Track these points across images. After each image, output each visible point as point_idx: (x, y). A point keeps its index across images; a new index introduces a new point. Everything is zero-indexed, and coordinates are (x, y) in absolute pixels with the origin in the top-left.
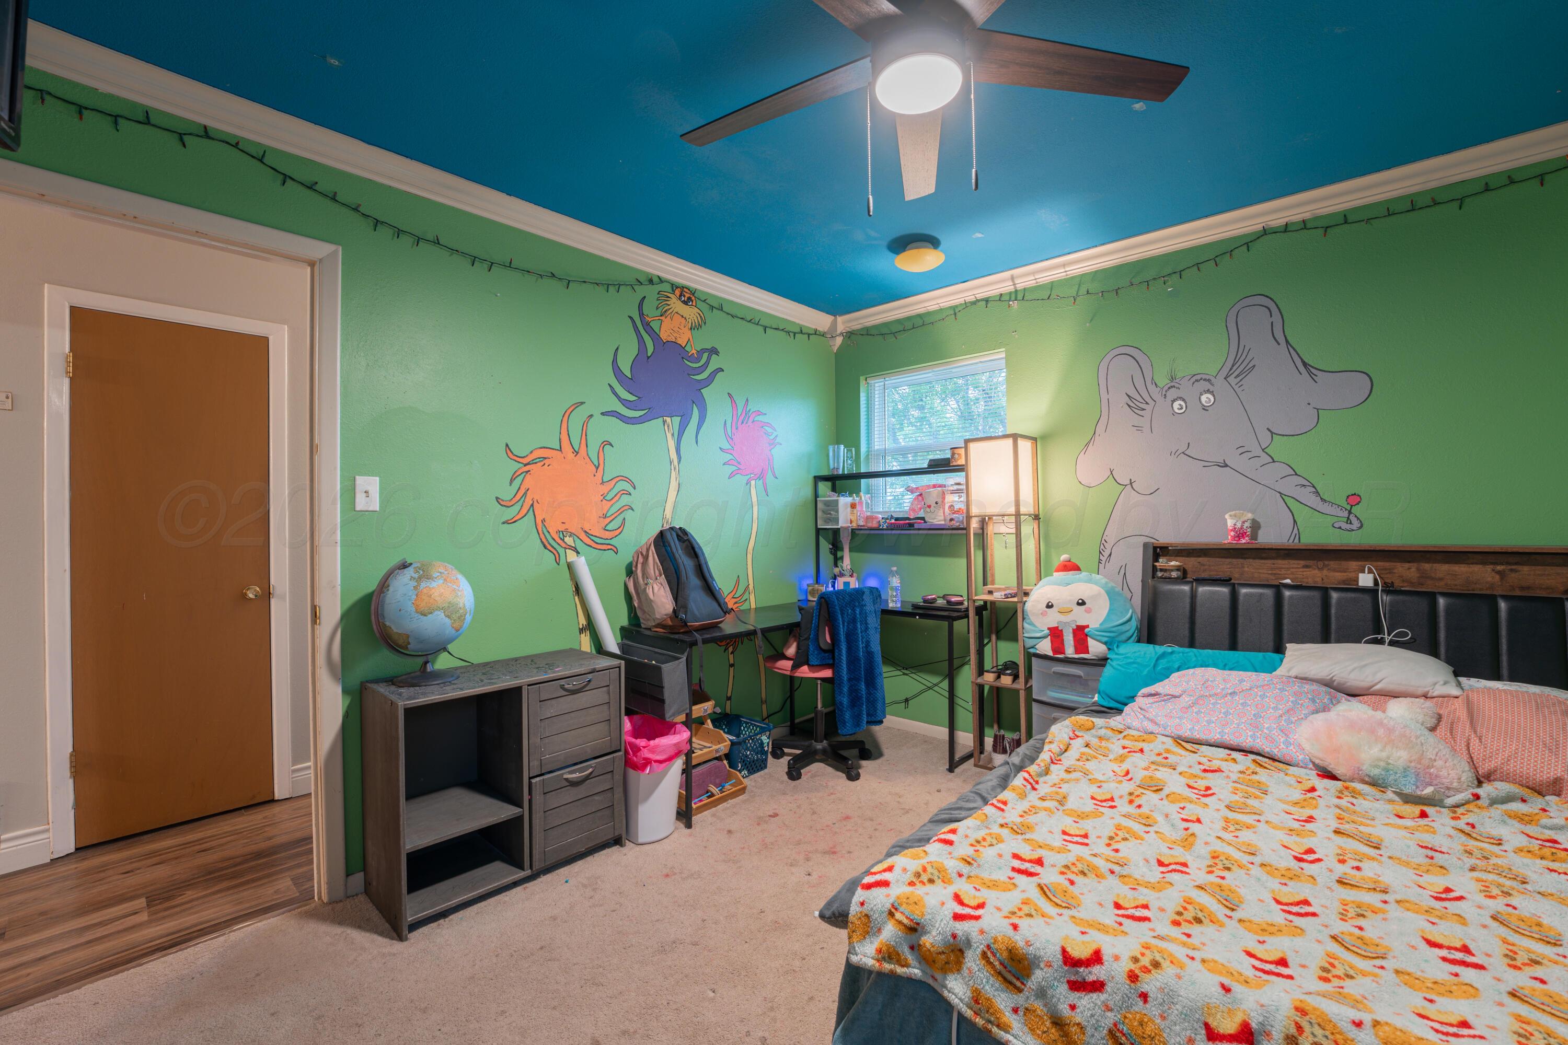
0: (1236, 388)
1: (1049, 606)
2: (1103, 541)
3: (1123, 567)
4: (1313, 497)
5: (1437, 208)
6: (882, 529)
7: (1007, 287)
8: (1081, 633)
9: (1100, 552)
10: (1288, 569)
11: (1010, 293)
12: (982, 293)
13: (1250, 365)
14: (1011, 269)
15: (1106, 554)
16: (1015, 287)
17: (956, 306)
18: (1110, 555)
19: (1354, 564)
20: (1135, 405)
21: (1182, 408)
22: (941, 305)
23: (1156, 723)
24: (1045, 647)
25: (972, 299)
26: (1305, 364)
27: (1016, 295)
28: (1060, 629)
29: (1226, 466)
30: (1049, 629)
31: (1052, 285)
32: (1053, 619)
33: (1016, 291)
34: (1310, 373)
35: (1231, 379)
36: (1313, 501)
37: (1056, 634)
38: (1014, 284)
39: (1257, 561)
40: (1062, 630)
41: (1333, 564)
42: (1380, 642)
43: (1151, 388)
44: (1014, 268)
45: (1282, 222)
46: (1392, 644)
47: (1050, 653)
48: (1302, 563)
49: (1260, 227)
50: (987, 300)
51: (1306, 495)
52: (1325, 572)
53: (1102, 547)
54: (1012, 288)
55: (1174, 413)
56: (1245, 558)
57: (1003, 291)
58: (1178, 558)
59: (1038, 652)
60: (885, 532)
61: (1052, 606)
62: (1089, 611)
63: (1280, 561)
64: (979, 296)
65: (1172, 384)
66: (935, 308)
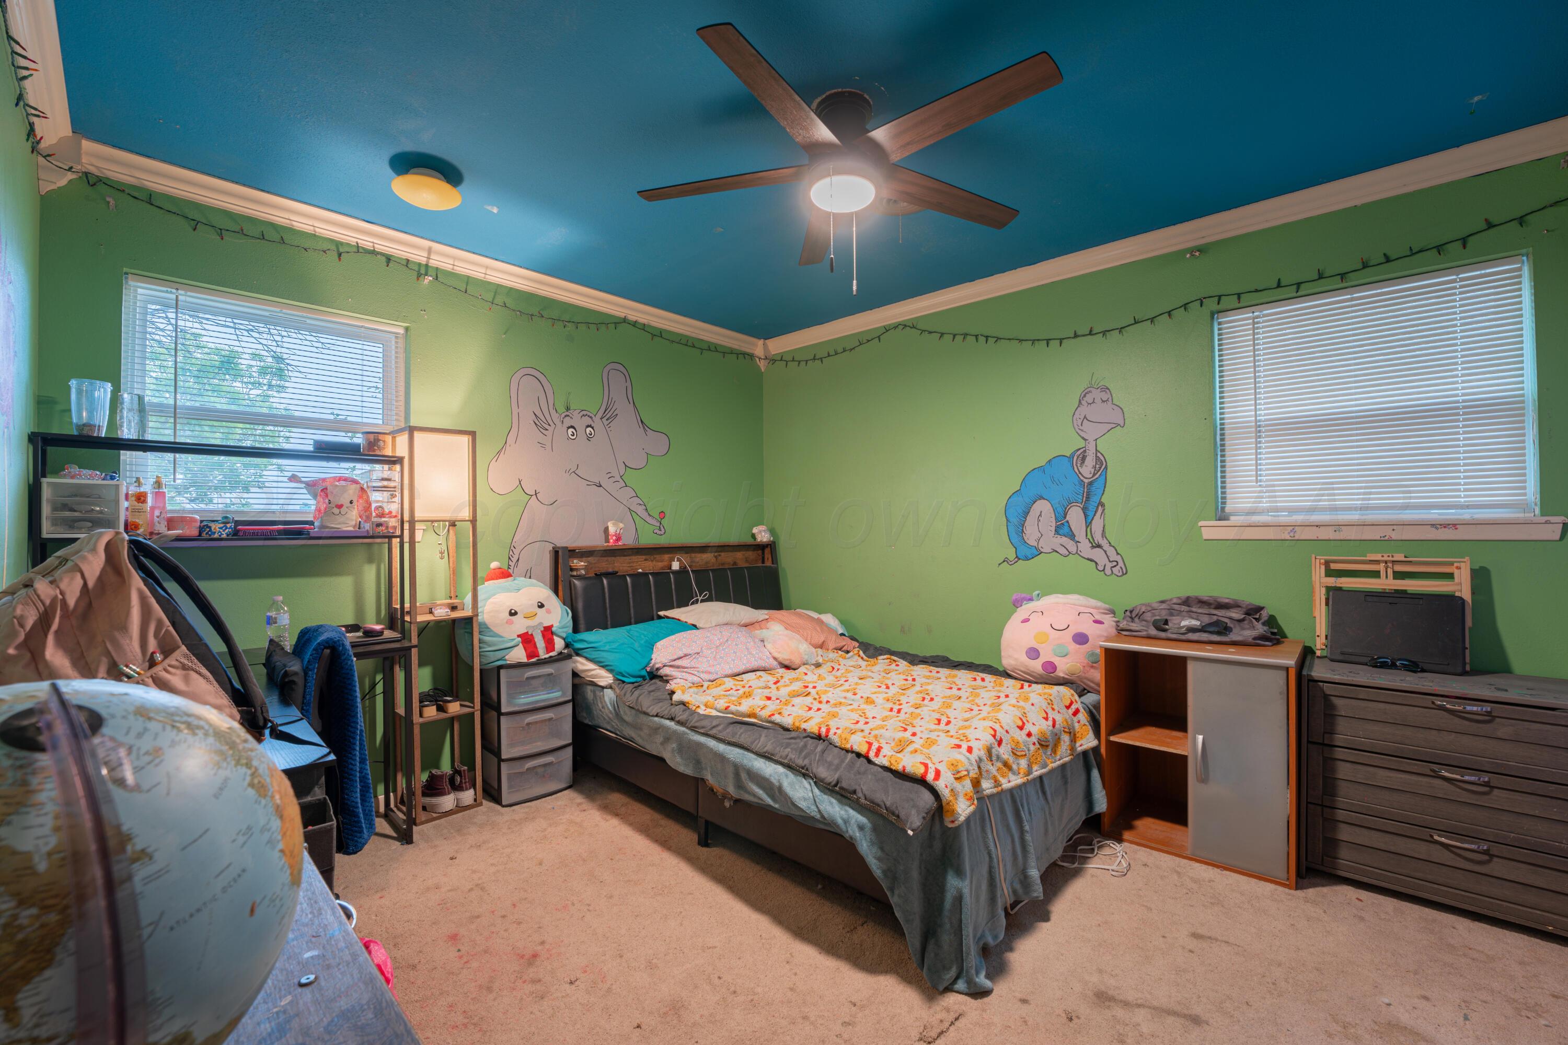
0: (607, 427)
1: (513, 613)
2: (512, 548)
3: (529, 571)
4: (644, 512)
5: (694, 349)
6: (221, 539)
7: (419, 257)
8: (548, 632)
9: (509, 558)
10: (637, 562)
11: (420, 265)
12: (383, 246)
13: (615, 414)
14: (433, 241)
15: (514, 560)
16: (428, 262)
17: (342, 244)
18: (518, 560)
19: (666, 557)
20: (541, 424)
21: (573, 435)
22: (317, 230)
23: (710, 673)
24: (519, 655)
25: (369, 246)
26: (642, 422)
27: (422, 270)
28: (530, 633)
29: (601, 486)
30: (518, 636)
31: (468, 280)
32: (520, 625)
33: (427, 265)
34: (644, 428)
35: (604, 420)
36: (644, 515)
37: (527, 639)
38: (428, 258)
39: (622, 558)
40: (532, 635)
41: (657, 557)
42: (697, 601)
43: (553, 412)
44: (437, 242)
45: (634, 319)
46: (702, 601)
47: (525, 660)
48: (644, 557)
49: (623, 315)
50: (389, 259)
51: (640, 510)
52: (654, 562)
53: (511, 553)
54: (423, 261)
55: (569, 438)
56: (615, 556)
57: (412, 257)
58: (584, 559)
59: (508, 662)
60: (223, 543)
61: (516, 613)
62: (548, 612)
63: (633, 557)
64: (378, 248)
65: (568, 413)
66: (308, 229)
